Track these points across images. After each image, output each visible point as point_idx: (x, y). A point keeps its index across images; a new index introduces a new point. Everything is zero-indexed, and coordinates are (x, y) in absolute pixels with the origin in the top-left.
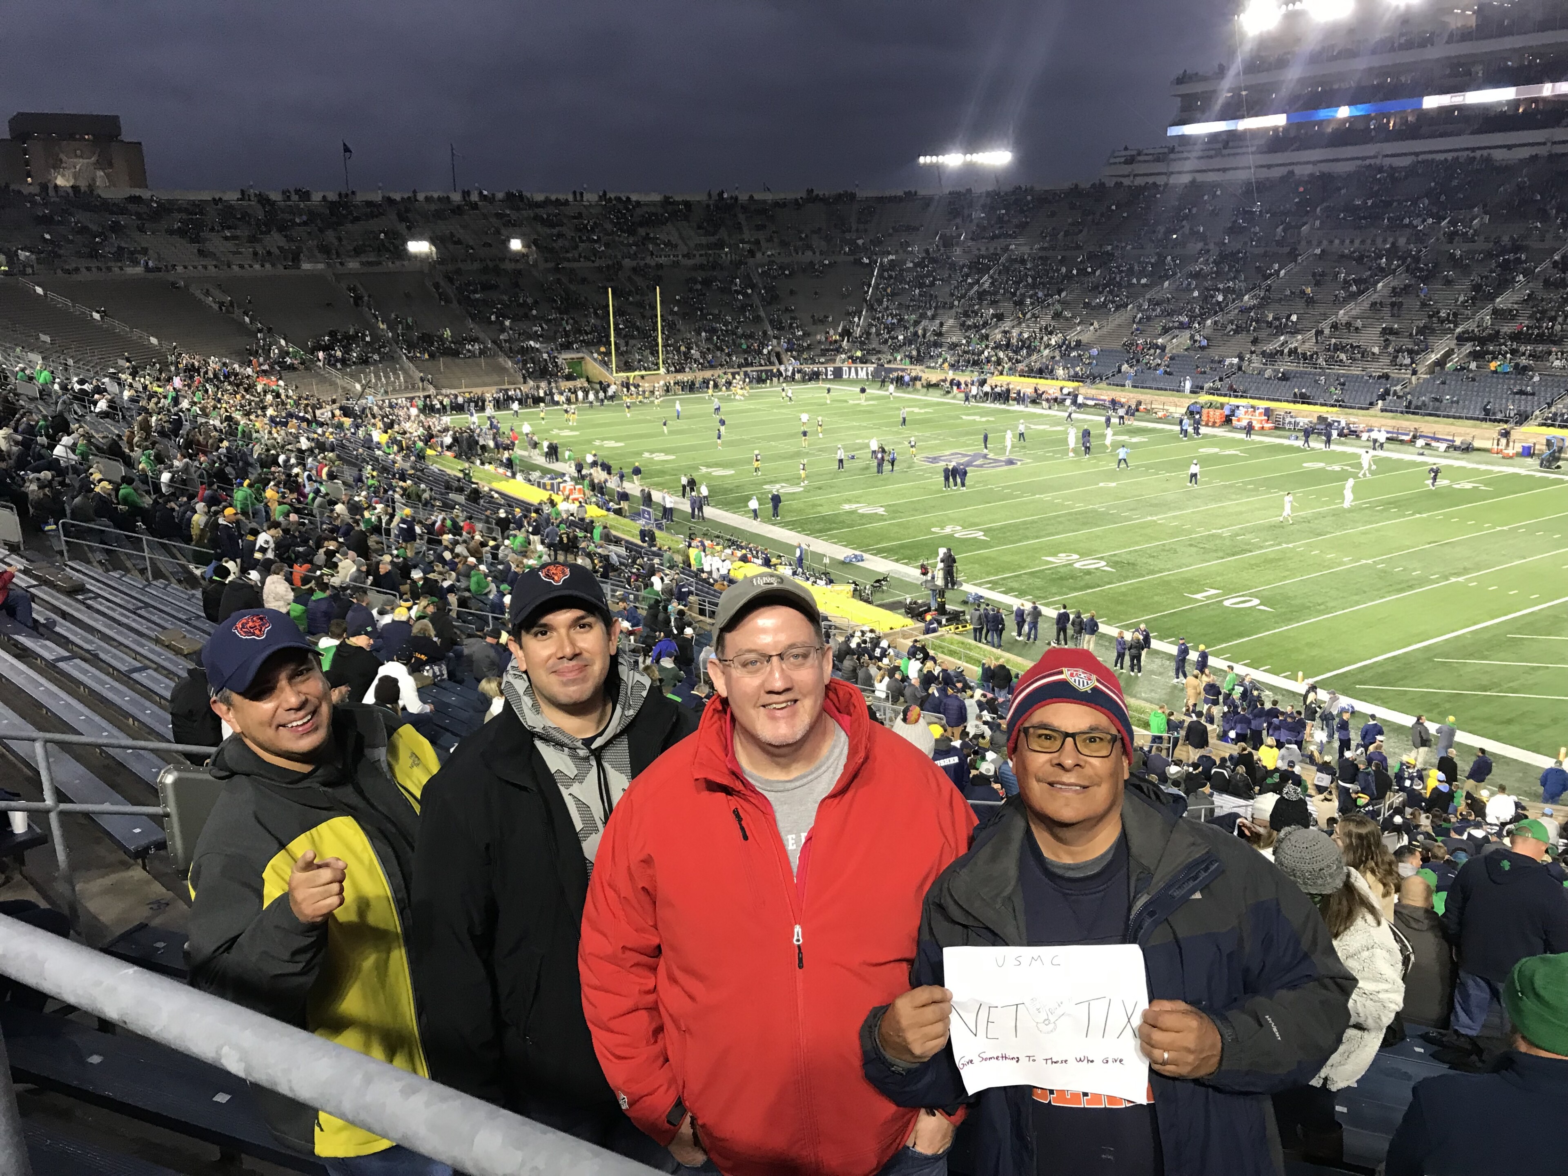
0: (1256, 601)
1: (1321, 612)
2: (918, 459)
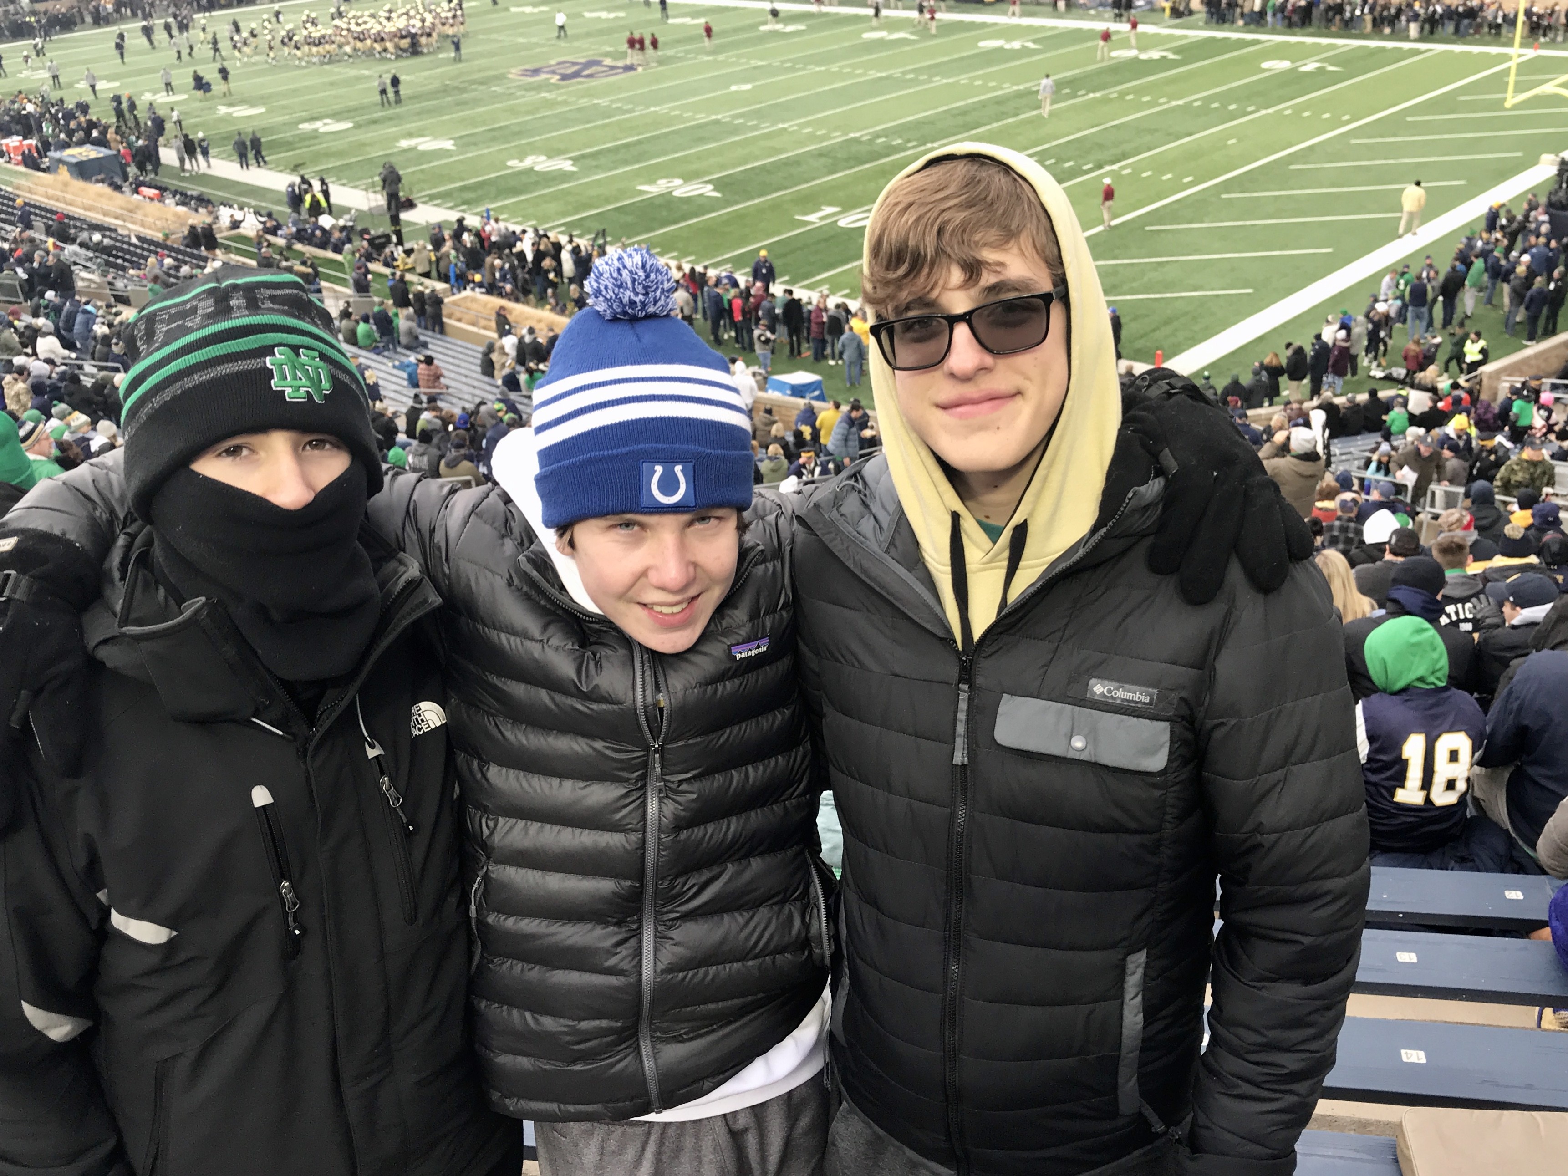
2: (514, 73)
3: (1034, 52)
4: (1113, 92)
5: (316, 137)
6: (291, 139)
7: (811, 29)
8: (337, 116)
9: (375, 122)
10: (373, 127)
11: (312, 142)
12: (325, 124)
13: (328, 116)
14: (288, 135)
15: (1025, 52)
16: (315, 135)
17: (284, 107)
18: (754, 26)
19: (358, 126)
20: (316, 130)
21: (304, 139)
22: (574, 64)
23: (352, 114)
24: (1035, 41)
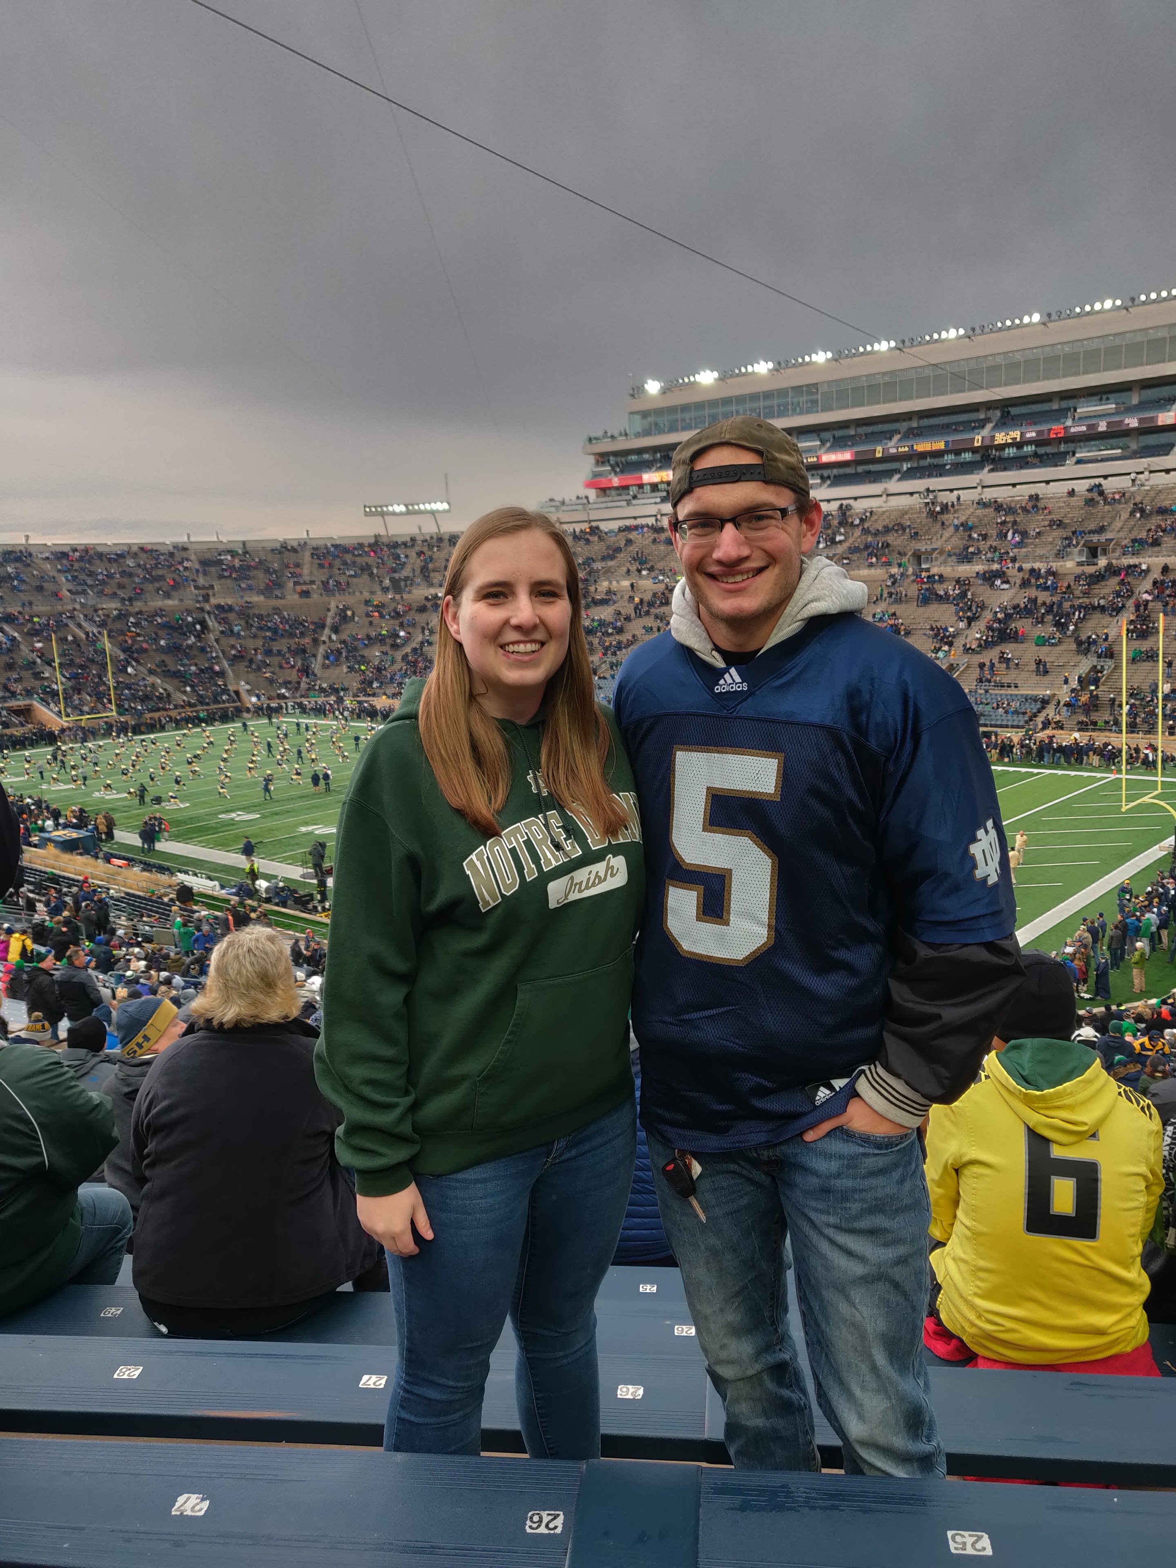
5: (233, 824)
6: (214, 825)
8: (247, 809)
9: (277, 814)
10: (276, 817)
11: (231, 827)
12: (239, 815)
13: (239, 810)
14: (212, 822)
16: (232, 823)
17: (204, 803)
19: (264, 817)
20: (232, 819)
21: (223, 826)
23: (258, 808)
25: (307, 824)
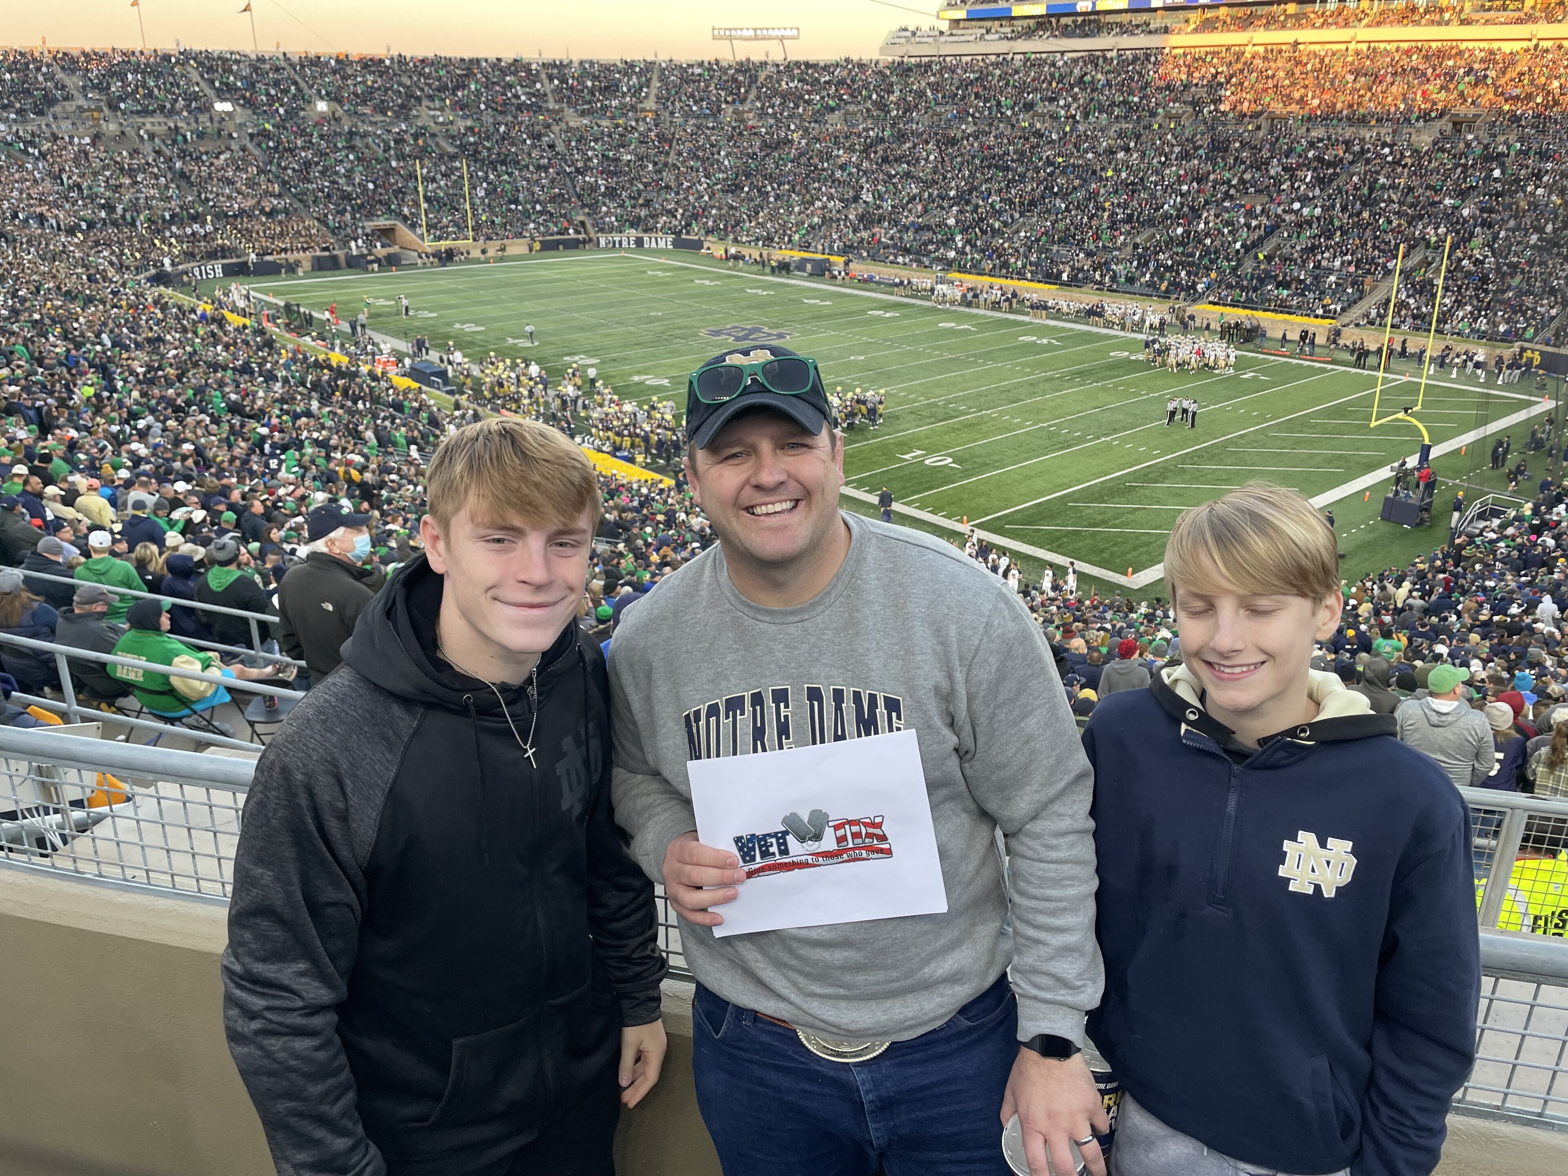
0: (950, 460)
1: (996, 468)
2: (703, 333)
3: (1058, 348)
4: (1109, 383)
7: (905, 317)
15: (1049, 348)
18: (863, 312)
22: (743, 329)
24: (1057, 339)
25: (639, 373)
